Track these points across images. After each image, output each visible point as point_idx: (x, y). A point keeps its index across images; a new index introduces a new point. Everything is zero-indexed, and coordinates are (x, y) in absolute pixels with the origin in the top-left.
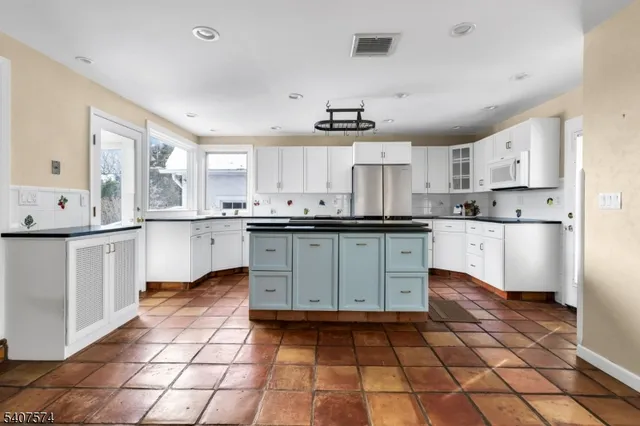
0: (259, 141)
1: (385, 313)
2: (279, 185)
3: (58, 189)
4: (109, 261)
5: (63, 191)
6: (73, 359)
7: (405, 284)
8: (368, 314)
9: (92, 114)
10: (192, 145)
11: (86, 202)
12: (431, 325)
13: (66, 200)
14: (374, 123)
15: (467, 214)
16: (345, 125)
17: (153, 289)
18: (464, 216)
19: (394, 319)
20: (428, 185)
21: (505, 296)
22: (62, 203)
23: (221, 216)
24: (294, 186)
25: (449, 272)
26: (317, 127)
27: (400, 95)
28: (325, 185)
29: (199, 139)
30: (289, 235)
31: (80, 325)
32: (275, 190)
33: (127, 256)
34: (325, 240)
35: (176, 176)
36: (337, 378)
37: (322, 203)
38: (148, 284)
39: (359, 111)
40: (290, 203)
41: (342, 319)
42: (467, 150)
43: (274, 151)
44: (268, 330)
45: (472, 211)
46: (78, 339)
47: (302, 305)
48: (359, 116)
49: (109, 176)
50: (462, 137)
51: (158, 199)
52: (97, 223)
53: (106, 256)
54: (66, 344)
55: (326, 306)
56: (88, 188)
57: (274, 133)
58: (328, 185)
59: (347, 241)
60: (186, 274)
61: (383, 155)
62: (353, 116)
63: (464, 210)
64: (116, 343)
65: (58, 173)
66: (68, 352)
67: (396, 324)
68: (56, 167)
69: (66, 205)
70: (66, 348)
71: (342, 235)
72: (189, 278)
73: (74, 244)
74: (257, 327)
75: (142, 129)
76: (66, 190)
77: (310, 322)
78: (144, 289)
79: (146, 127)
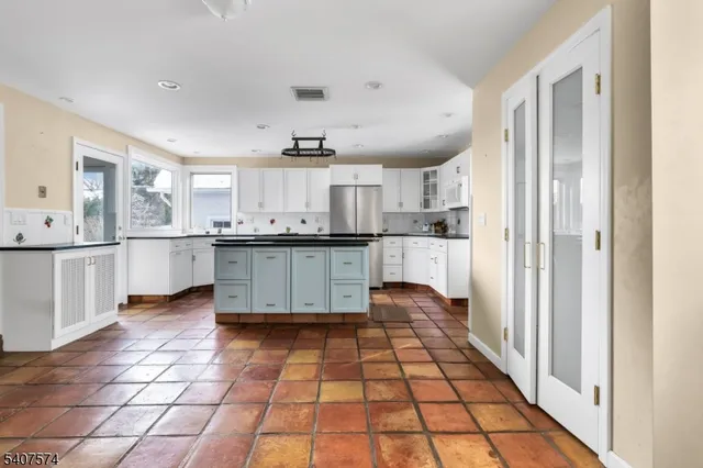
0: (241, 162)
1: (329, 315)
2: (261, 205)
3: (44, 211)
4: (90, 271)
5: (50, 212)
6: (59, 350)
7: (348, 290)
8: (317, 315)
9: (75, 144)
10: (176, 166)
11: (70, 222)
12: (371, 324)
13: (51, 220)
14: (334, 152)
15: (436, 231)
16: (308, 153)
17: (134, 301)
18: (433, 233)
19: (340, 320)
20: (401, 204)
21: (449, 303)
22: (48, 223)
23: (204, 233)
24: (275, 206)
25: (417, 285)
26: (284, 154)
27: (356, 127)
28: (304, 205)
29: (184, 160)
30: (249, 249)
31: (65, 324)
32: (257, 209)
33: (107, 270)
34: (281, 253)
35: (166, 195)
36: (270, 357)
37: (303, 222)
38: (129, 297)
39: (321, 139)
40: (272, 222)
41: (296, 320)
42: (435, 171)
43: (255, 173)
44: (228, 330)
45: (441, 229)
46: (64, 335)
47: (260, 308)
48: (321, 145)
49: (97, 192)
50: (429, 160)
51: (151, 218)
52: (80, 240)
53: (87, 268)
54: (53, 337)
55: (280, 309)
56: (72, 210)
57: (255, 155)
58: (307, 205)
59: (298, 254)
60: (165, 288)
61: (356, 177)
62: (315, 144)
63: (433, 228)
64: (97, 339)
65: (45, 196)
66: (55, 345)
67: (343, 324)
68: (43, 192)
69: (52, 224)
70: (53, 342)
71: (294, 249)
72: (169, 291)
73: (59, 256)
74: (221, 327)
75: (123, 154)
76: (53, 211)
77: (268, 324)
78: (125, 302)
79: (127, 152)
